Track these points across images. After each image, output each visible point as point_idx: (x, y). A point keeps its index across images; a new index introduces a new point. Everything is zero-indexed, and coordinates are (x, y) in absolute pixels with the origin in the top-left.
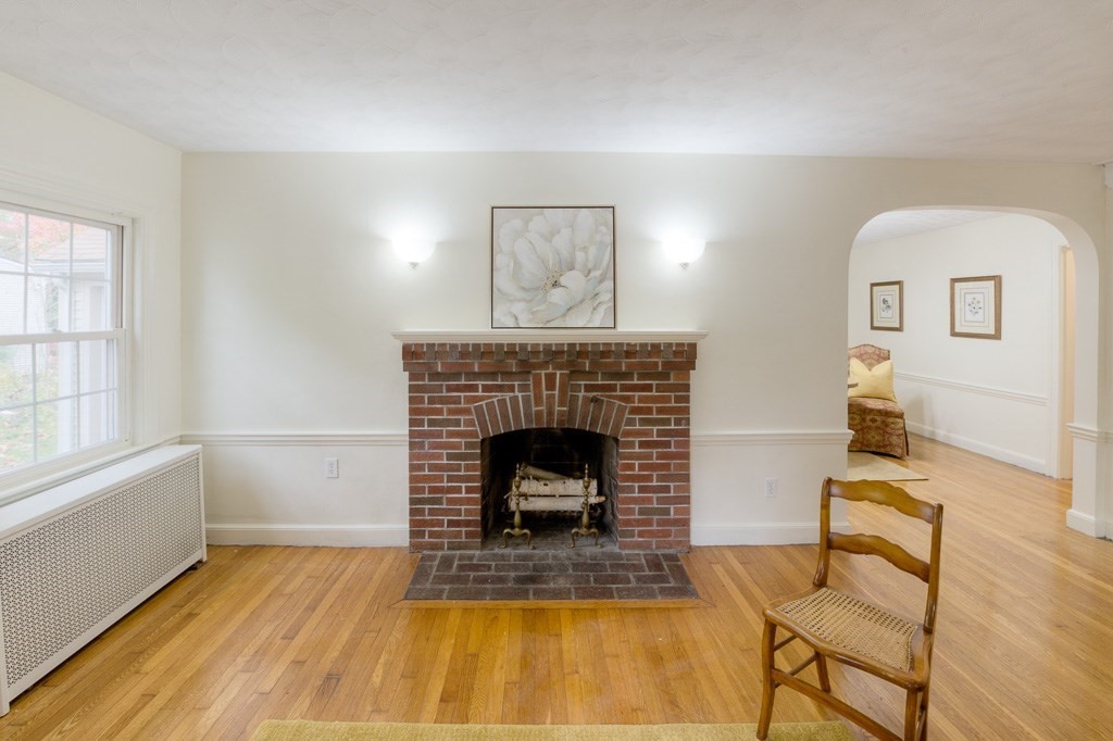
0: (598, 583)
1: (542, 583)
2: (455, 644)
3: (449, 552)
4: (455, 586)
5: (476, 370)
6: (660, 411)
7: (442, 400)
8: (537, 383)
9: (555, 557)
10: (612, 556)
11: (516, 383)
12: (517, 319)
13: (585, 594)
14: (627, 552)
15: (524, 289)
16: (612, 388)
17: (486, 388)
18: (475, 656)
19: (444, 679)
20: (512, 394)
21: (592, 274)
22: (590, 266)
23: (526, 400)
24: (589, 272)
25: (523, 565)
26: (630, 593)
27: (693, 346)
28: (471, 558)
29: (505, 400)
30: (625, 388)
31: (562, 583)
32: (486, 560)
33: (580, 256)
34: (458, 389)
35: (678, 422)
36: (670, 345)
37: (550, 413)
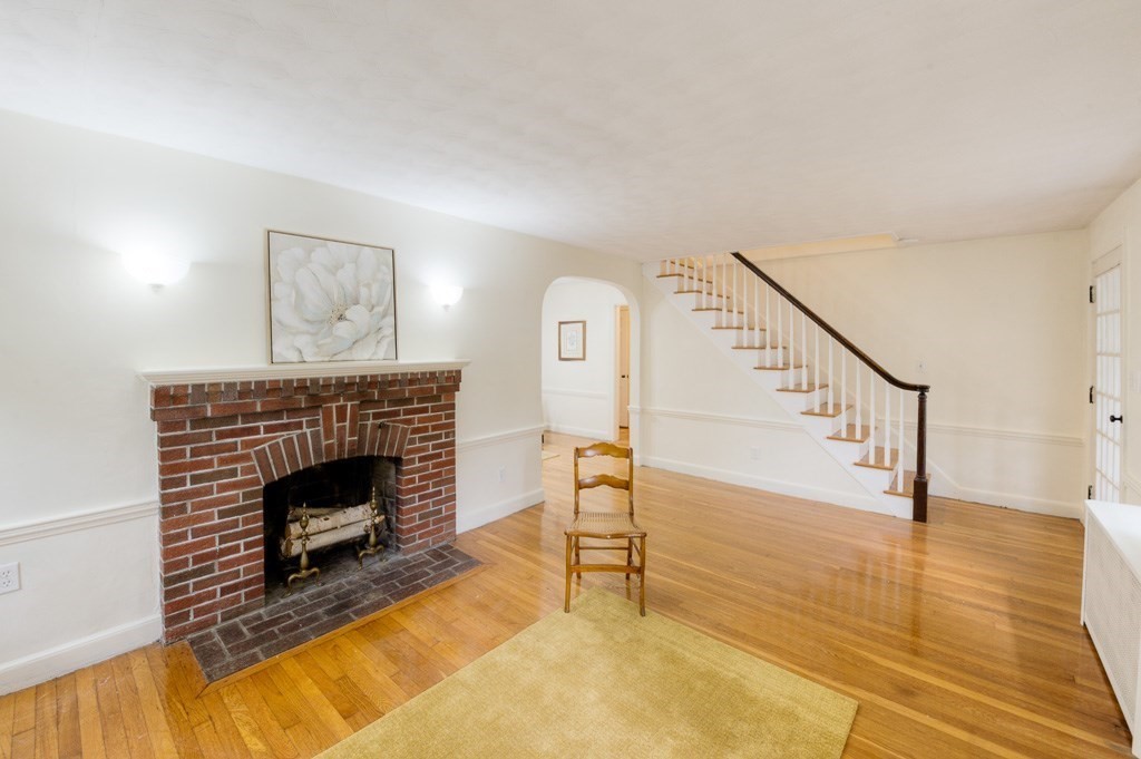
0: (405, 585)
1: (355, 605)
2: (315, 681)
3: (225, 624)
4: (266, 645)
5: (259, 409)
6: (434, 428)
7: (211, 450)
8: (328, 417)
9: (350, 583)
10: (400, 563)
11: (304, 419)
12: (301, 352)
13: (400, 595)
14: (410, 556)
15: (307, 321)
16: (396, 413)
17: (268, 429)
18: (345, 677)
19: (331, 707)
20: (300, 431)
21: (376, 309)
22: (374, 301)
23: (316, 436)
24: (373, 307)
25: (324, 600)
26: (435, 580)
27: (459, 372)
28: (259, 617)
29: (291, 439)
30: (407, 412)
31: (373, 597)
32: (278, 612)
33: (364, 292)
34: (233, 434)
35: (447, 436)
36: (443, 372)
37: (341, 445)
